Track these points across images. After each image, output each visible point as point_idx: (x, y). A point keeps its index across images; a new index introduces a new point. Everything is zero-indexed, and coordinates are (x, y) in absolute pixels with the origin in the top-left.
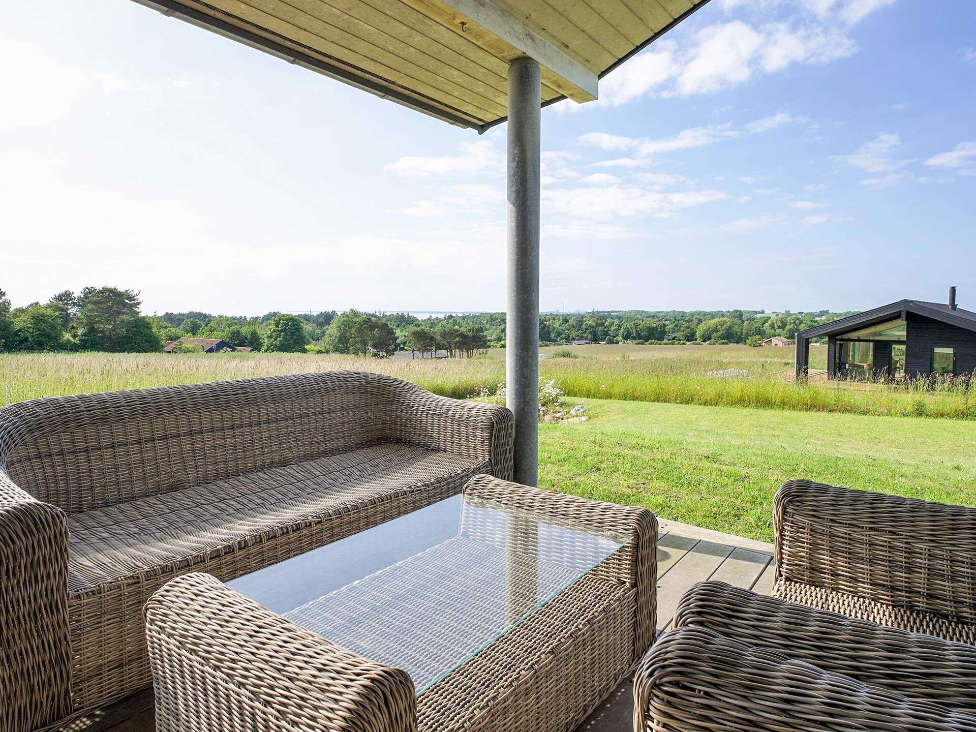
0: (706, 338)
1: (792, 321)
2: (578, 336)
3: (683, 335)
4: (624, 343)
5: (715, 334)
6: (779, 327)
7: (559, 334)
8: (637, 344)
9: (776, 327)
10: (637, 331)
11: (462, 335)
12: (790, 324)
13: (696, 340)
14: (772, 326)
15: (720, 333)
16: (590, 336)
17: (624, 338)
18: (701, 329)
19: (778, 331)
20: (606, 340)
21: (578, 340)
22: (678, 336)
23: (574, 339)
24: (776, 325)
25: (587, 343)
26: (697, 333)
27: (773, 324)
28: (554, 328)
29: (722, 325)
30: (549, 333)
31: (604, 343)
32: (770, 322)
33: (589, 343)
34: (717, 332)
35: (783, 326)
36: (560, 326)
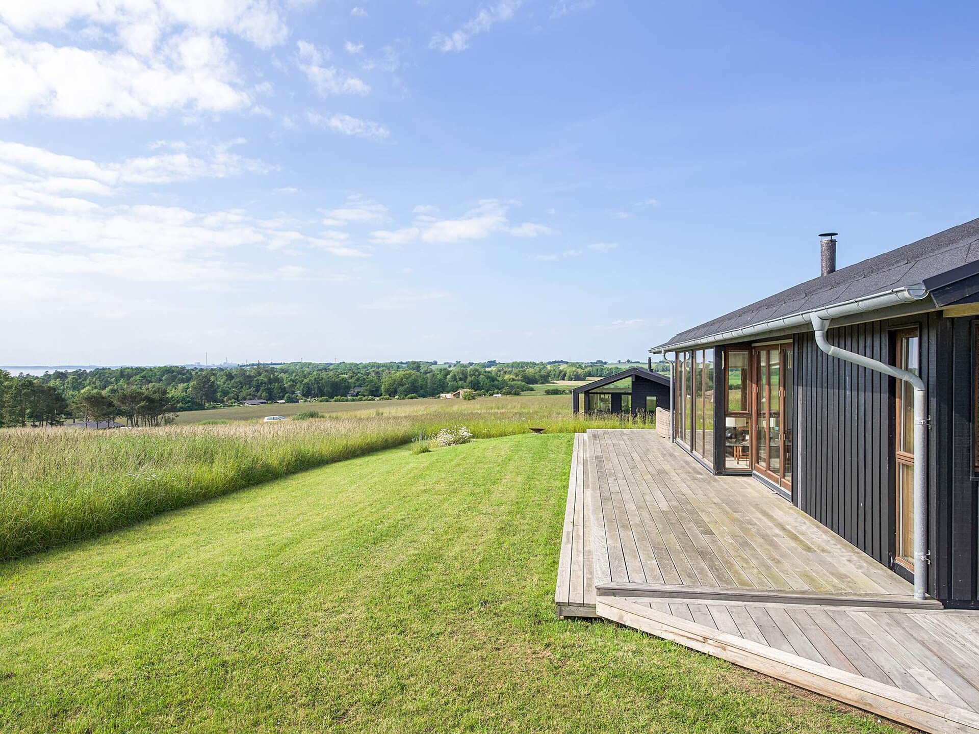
0: (392, 393)
1: (472, 373)
2: (250, 395)
3: (367, 390)
4: (306, 401)
5: (401, 388)
6: (461, 379)
7: (225, 393)
8: (321, 401)
9: (458, 379)
10: (319, 388)
11: (148, 399)
12: (471, 376)
13: (381, 395)
14: (454, 378)
15: (405, 387)
16: (264, 394)
17: (304, 395)
18: (387, 383)
19: (460, 383)
20: (285, 398)
21: (251, 399)
22: (362, 391)
23: (245, 399)
24: (457, 377)
25: (262, 403)
26: (382, 387)
27: (455, 375)
28: (219, 386)
29: (407, 378)
30: (215, 392)
31: (283, 401)
32: (451, 374)
33: (265, 403)
34: (403, 385)
35: (464, 378)
36: (224, 383)
